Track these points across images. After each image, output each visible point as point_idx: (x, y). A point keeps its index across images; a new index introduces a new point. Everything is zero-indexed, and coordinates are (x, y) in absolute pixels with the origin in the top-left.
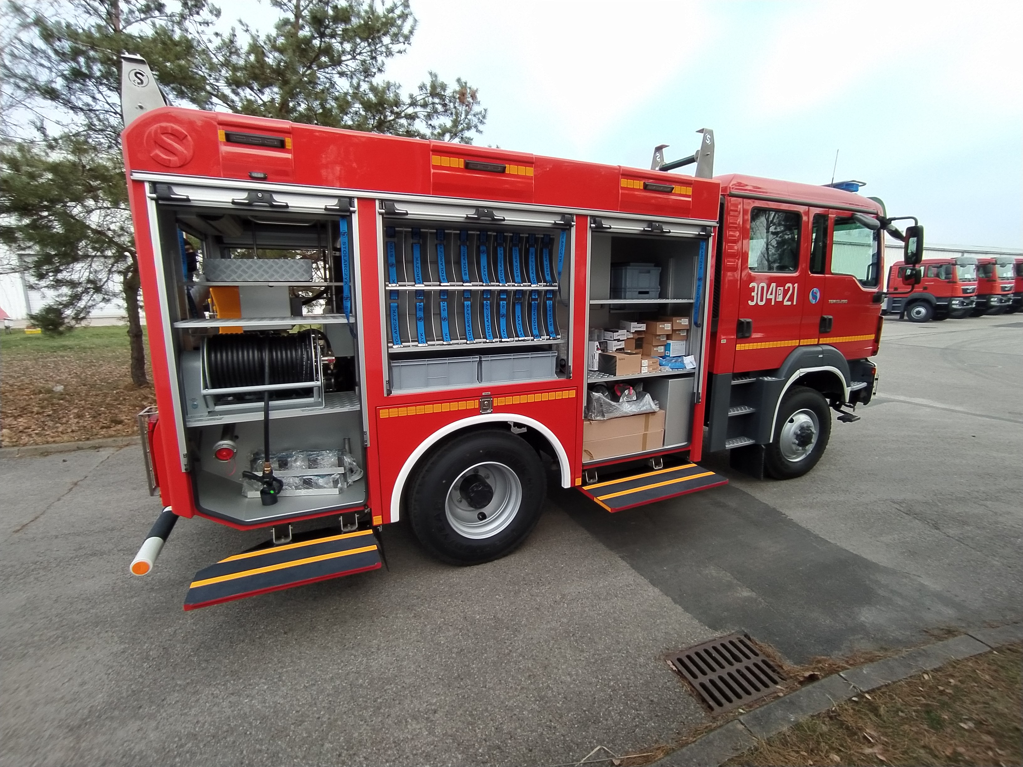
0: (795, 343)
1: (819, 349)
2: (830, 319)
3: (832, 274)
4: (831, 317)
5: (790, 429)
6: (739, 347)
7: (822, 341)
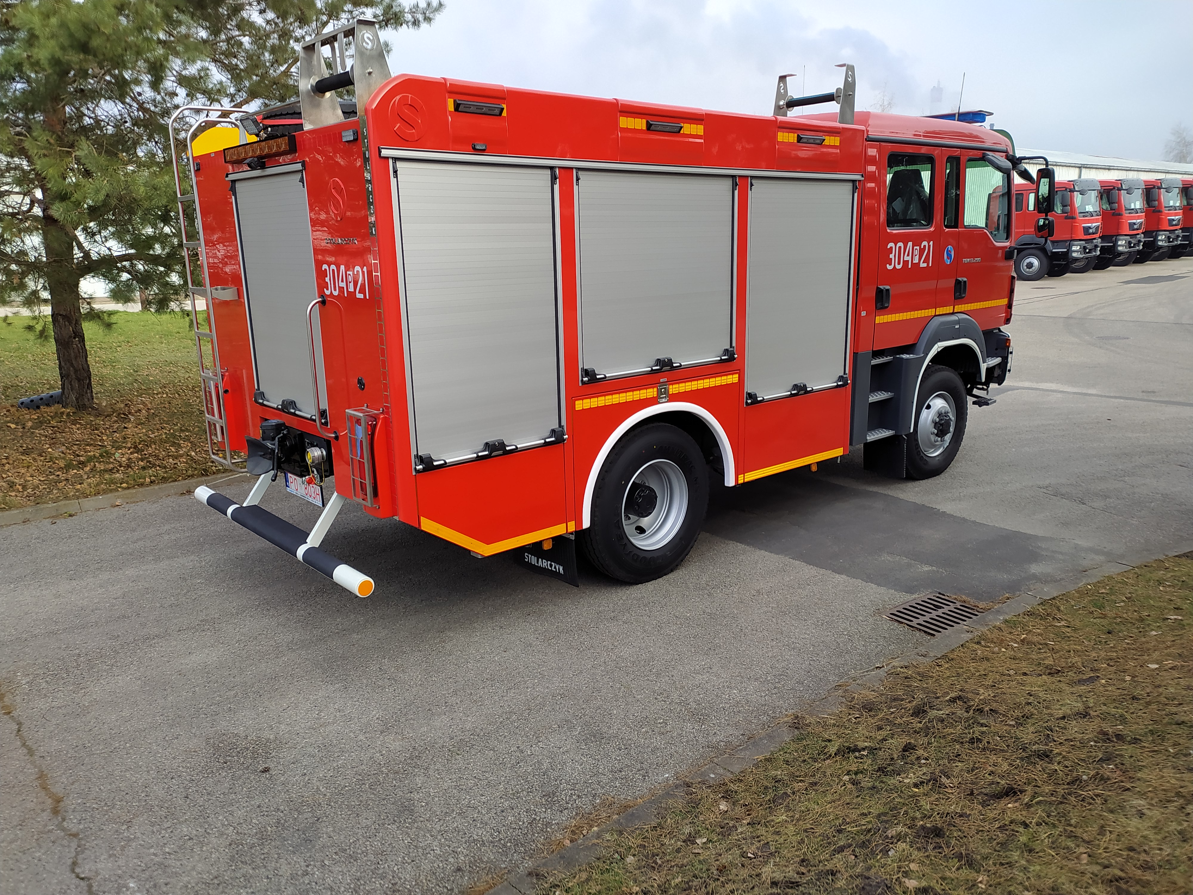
0: (931, 312)
1: (954, 318)
2: (965, 282)
3: (965, 227)
4: (965, 279)
5: (927, 417)
6: (879, 319)
7: (958, 308)
